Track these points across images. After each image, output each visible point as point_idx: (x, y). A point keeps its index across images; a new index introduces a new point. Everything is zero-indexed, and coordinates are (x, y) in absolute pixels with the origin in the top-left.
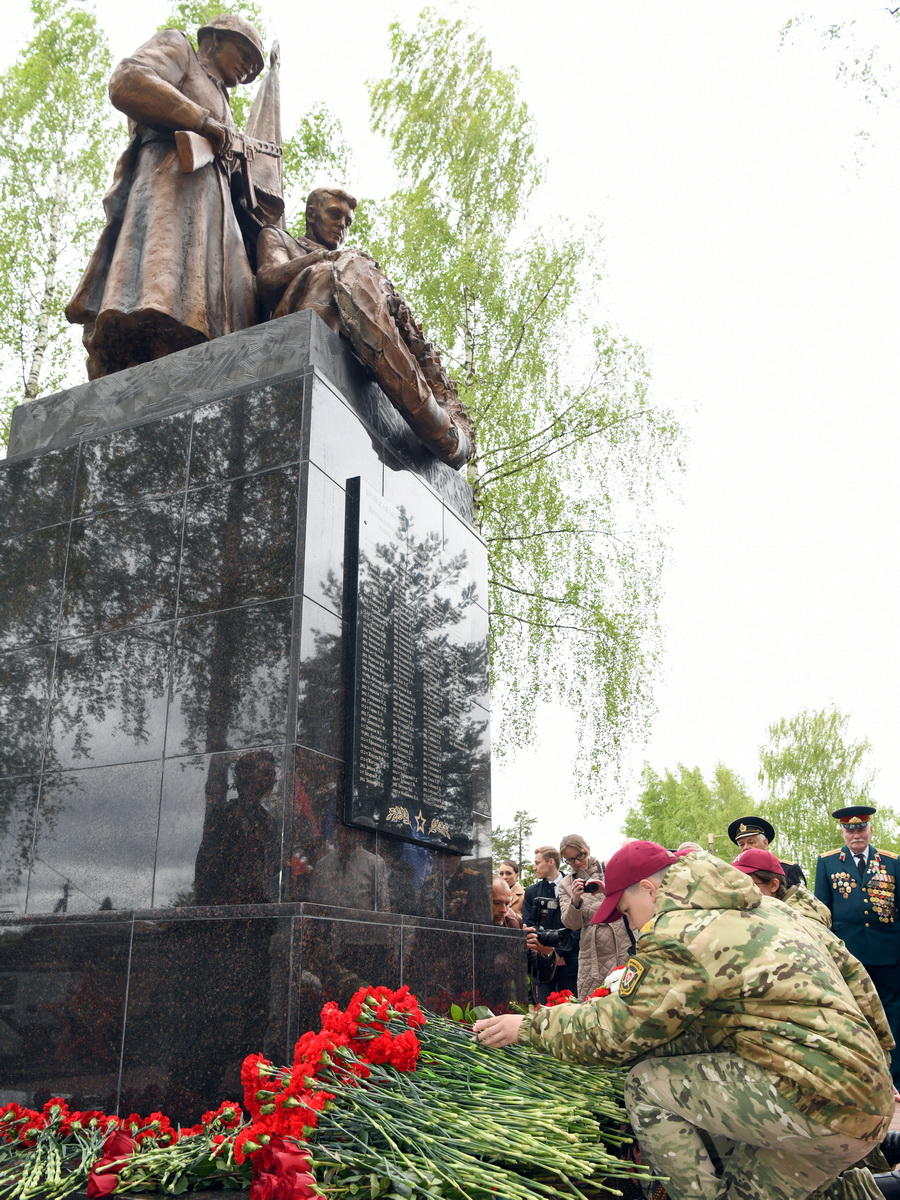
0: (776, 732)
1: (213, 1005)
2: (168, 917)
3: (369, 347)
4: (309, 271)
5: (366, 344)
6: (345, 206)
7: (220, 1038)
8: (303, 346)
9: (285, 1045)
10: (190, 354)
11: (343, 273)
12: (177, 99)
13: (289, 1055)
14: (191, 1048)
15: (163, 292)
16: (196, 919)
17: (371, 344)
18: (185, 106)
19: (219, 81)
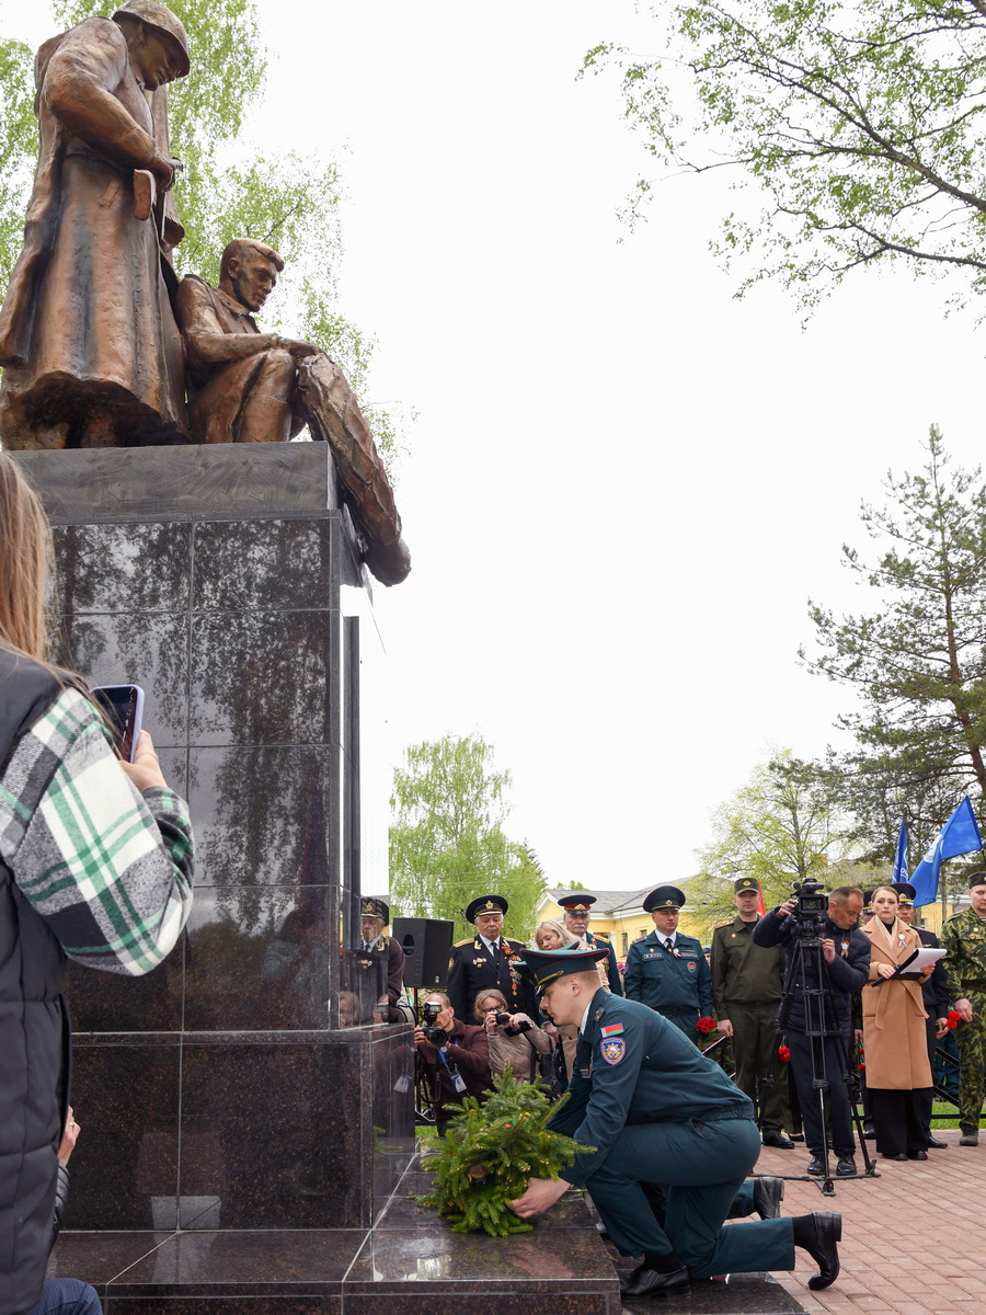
0: (415, 755)
1: (281, 1118)
2: (223, 1041)
3: (359, 477)
4: (265, 358)
5: (355, 473)
6: (272, 267)
7: (290, 1146)
8: (319, 481)
9: (359, 1150)
10: (175, 452)
11: (331, 390)
12: (128, 123)
13: (363, 1158)
14: (258, 1155)
15: (123, 363)
16: (254, 1043)
17: (362, 475)
18: (135, 132)
19: (143, 84)
